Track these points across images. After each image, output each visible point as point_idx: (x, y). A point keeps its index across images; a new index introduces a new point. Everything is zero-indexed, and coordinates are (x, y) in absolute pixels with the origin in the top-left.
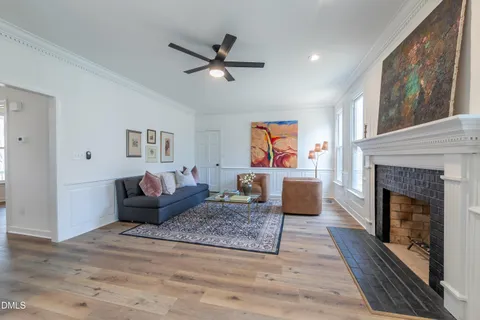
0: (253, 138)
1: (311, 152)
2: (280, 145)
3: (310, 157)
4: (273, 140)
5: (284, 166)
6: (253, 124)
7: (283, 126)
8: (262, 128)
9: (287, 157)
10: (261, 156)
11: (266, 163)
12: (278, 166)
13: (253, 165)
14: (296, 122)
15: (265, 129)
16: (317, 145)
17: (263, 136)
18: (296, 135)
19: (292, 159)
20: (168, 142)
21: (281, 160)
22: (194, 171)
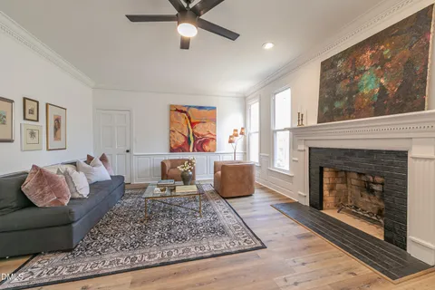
0: (171, 122)
1: (231, 137)
2: (199, 129)
3: (231, 142)
4: (192, 124)
5: (204, 151)
6: (171, 106)
7: (202, 111)
8: (181, 111)
9: (206, 141)
10: (181, 140)
11: (186, 148)
12: (198, 151)
13: (172, 150)
14: (215, 108)
15: (185, 112)
16: (236, 130)
17: (183, 120)
18: (214, 120)
19: (211, 143)
20: (58, 120)
21: (202, 144)
22: (103, 159)
